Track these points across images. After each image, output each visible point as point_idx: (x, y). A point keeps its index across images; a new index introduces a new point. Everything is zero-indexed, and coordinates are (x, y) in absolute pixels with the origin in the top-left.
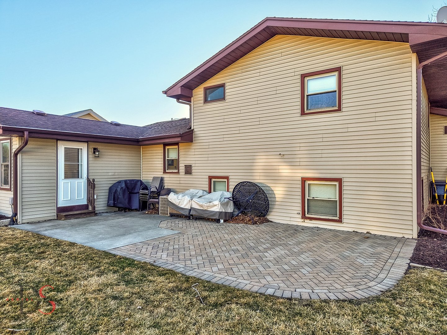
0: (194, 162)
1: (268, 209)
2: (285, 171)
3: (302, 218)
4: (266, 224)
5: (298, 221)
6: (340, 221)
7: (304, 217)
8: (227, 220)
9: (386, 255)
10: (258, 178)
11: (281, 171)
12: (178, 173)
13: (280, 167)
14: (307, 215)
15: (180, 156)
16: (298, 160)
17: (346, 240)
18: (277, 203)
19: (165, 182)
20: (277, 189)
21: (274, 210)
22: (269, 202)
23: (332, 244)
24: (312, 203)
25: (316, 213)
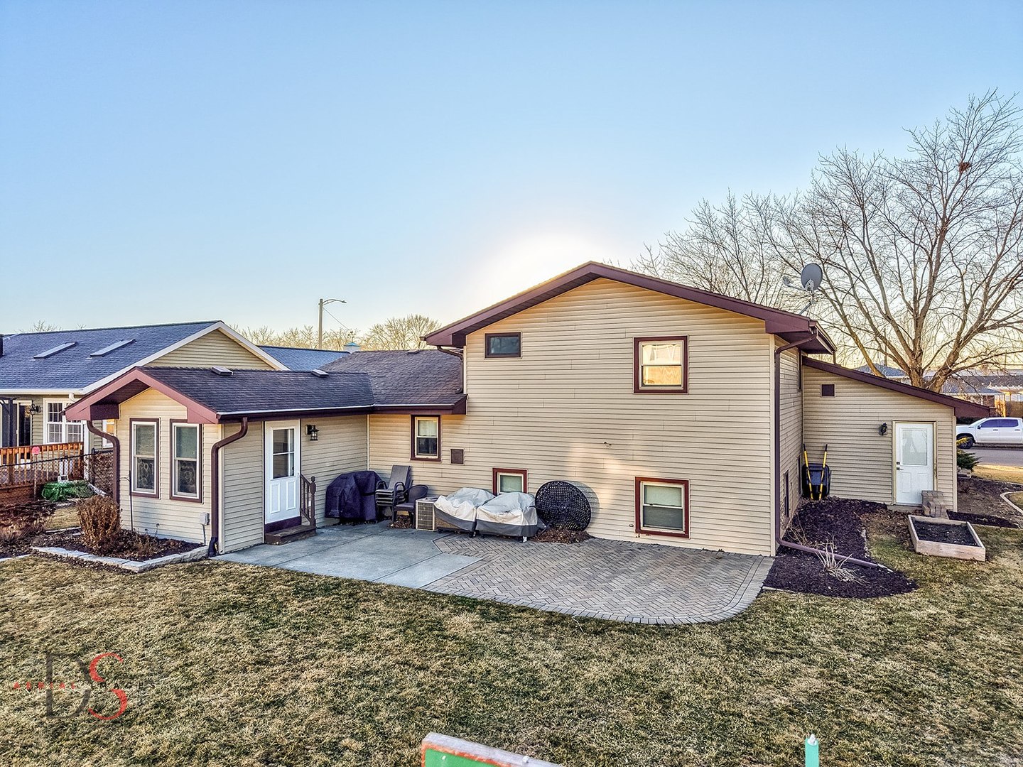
0: (468, 445)
1: (589, 520)
2: (613, 467)
3: (636, 532)
4: (587, 541)
5: (630, 536)
6: (686, 536)
7: (639, 531)
8: (531, 538)
9: (741, 578)
10: (573, 474)
11: (606, 466)
12: (439, 460)
13: (606, 461)
14: (642, 528)
15: (443, 434)
16: (631, 453)
17: (694, 562)
18: (601, 511)
19: (414, 474)
20: (602, 491)
21: (597, 521)
22: (590, 511)
23: (680, 569)
24: (648, 512)
25: (655, 525)
